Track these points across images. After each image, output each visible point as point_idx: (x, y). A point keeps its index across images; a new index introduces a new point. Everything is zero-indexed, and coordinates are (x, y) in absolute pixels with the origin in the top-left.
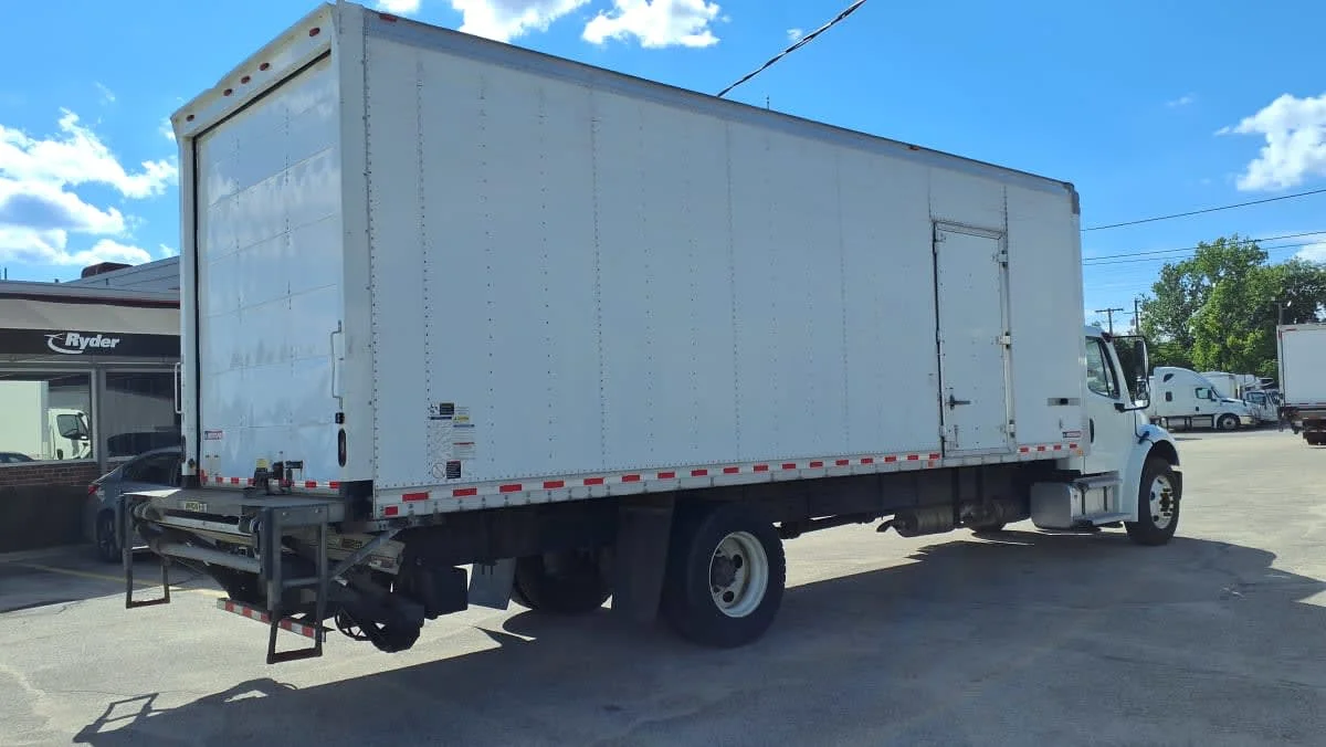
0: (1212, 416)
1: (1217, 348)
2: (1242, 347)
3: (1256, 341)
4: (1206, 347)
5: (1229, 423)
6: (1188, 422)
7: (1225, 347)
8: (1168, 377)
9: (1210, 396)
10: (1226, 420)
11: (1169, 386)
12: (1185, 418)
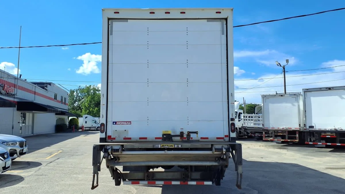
0: (95, 127)
1: (88, 111)
2: (94, 111)
3: (97, 110)
4: (85, 111)
5: (99, 129)
6: (90, 128)
7: (90, 111)
8: (86, 117)
9: (95, 123)
10: (98, 129)
11: (86, 120)
12: (89, 127)
